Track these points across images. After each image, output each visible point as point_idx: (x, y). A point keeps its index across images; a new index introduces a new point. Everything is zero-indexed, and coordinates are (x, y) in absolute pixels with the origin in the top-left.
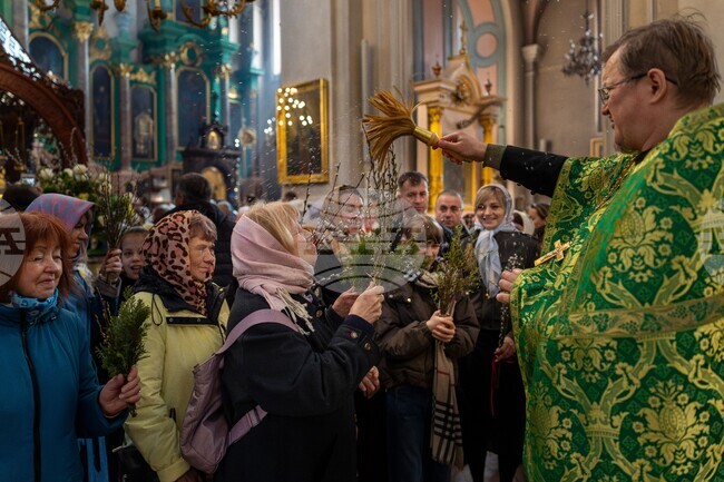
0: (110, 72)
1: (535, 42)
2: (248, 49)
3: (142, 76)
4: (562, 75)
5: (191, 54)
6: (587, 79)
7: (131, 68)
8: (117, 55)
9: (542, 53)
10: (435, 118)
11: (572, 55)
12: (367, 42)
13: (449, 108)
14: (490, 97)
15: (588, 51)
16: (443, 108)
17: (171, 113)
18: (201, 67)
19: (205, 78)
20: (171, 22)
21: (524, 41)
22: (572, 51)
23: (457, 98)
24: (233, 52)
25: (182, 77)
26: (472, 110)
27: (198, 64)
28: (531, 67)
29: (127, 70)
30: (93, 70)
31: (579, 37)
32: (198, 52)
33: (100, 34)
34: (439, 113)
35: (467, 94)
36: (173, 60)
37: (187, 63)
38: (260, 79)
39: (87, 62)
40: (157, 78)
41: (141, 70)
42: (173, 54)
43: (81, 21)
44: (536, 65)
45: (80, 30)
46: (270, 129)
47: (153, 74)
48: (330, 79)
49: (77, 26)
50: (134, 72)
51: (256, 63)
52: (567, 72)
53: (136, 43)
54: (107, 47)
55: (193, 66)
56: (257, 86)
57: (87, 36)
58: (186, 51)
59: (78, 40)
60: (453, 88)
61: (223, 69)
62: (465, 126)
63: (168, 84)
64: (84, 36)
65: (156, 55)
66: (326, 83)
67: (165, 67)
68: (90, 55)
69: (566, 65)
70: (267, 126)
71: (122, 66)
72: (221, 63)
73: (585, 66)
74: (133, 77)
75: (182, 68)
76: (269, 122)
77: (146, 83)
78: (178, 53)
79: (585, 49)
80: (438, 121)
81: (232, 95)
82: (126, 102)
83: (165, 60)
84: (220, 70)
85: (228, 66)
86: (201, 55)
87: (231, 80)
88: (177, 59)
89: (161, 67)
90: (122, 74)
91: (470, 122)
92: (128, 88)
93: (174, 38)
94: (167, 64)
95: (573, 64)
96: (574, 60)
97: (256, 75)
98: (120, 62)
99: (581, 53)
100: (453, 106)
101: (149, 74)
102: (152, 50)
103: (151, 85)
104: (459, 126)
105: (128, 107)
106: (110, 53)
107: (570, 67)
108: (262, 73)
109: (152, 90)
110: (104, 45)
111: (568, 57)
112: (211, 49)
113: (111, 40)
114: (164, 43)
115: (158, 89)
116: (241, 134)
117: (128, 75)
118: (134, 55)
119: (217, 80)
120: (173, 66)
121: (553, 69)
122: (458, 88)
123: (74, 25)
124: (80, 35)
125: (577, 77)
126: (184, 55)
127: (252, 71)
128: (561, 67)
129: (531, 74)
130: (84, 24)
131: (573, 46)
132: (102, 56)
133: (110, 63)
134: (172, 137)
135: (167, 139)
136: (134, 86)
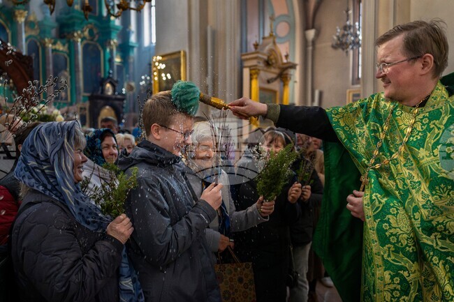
0: (38, 44)
1: (313, 27)
2: (128, 30)
3: (60, 47)
4: (331, 49)
5: (91, 32)
6: (347, 52)
7: (53, 41)
8: (43, 32)
9: (317, 35)
10: (255, 76)
11: (338, 37)
12: (211, 27)
13: (263, 70)
14: (287, 63)
15: (348, 34)
16: (259, 70)
17: (79, 71)
18: (98, 41)
19: (100, 48)
20: (77, 11)
21: (306, 27)
22: (338, 34)
23: (268, 63)
24: (118, 32)
25: (85, 47)
26: (277, 71)
27: (96, 39)
28: (310, 44)
29: (50, 42)
30: (28, 42)
31: (342, 25)
32: (95, 31)
33: (32, 18)
34: (257, 73)
35: (274, 61)
36: (79, 36)
37: (88, 38)
38: (135, 50)
39: (24, 36)
40: (69, 48)
41: (59, 42)
42: (79, 32)
43: (19, 9)
44: (314, 42)
45: (19, 16)
46: (144, 82)
47: (67, 45)
48: (187, 51)
49: (17, 13)
50: (54, 43)
51: (133, 39)
52: (335, 47)
53: (56, 25)
54: (36, 27)
55: (92, 40)
56: (134, 54)
57: (23, 20)
58: (88, 30)
59: (18, 22)
60: (266, 57)
61: (112, 43)
62: (272, 82)
63: (76, 52)
64: (21, 20)
65: (69, 33)
66: (185, 53)
67: (74, 41)
68: (25, 32)
69: (334, 43)
70: (142, 80)
71: (46, 40)
72: (110, 39)
73: (346, 43)
74: (54, 47)
75: (85, 42)
76: (143, 77)
77: (62, 51)
78: (82, 32)
79: (346, 33)
80: (256, 78)
81: (117, 60)
82: (49, 64)
83: (74, 36)
84: (110, 43)
85: (115, 41)
86: (97, 33)
87: (117, 50)
88: (82, 36)
89: (72, 40)
90: (47, 45)
91: (275, 79)
92: (50, 54)
93: (80, 21)
94: (75, 39)
95: (339, 42)
96: (339, 39)
97: (133, 47)
98: (45, 37)
99: (344, 35)
100: (265, 69)
101: (64, 45)
102: (66, 30)
103: (65, 52)
104: (269, 82)
105: (51, 67)
106: (38, 31)
107: (337, 44)
108: (137, 45)
109: (66, 55)
110: (34, 25)
111: (335, 38)
112: (104, 30)
113: (39, 22)
114: (73, 25)
115: (69, 55)
116: (125, 85)
117: (50, 45)
118: (54, 32)
119: (108, 50)
120: (79, 40)
121: (325, 45)
122: (269, 57)
123: (14, 13)
124: (19, 19)
125: (340, 50)
126: (86, 33)
127: (131, 44)
128: (330, 44)
129: (310, 48)
130: (21, 11)
131: (339, 30)
132: (33, 33)
133: (39, 38)
134: (79, 87)
135: (76, 88)
136: (54, 53)
